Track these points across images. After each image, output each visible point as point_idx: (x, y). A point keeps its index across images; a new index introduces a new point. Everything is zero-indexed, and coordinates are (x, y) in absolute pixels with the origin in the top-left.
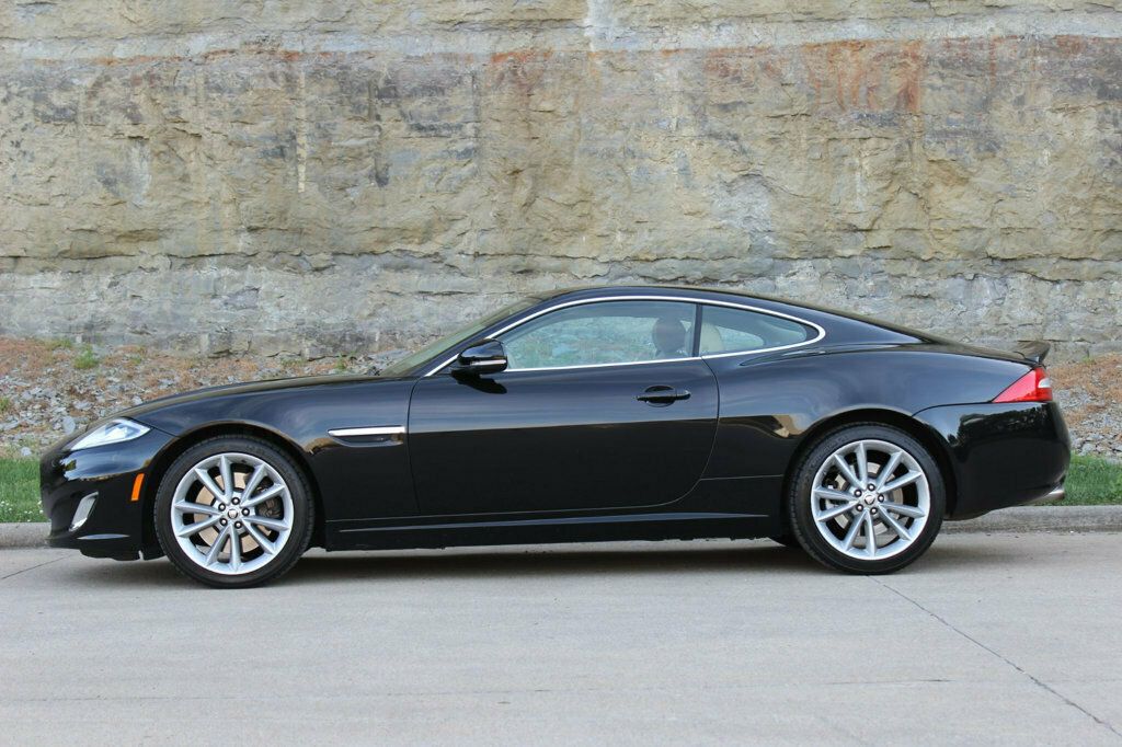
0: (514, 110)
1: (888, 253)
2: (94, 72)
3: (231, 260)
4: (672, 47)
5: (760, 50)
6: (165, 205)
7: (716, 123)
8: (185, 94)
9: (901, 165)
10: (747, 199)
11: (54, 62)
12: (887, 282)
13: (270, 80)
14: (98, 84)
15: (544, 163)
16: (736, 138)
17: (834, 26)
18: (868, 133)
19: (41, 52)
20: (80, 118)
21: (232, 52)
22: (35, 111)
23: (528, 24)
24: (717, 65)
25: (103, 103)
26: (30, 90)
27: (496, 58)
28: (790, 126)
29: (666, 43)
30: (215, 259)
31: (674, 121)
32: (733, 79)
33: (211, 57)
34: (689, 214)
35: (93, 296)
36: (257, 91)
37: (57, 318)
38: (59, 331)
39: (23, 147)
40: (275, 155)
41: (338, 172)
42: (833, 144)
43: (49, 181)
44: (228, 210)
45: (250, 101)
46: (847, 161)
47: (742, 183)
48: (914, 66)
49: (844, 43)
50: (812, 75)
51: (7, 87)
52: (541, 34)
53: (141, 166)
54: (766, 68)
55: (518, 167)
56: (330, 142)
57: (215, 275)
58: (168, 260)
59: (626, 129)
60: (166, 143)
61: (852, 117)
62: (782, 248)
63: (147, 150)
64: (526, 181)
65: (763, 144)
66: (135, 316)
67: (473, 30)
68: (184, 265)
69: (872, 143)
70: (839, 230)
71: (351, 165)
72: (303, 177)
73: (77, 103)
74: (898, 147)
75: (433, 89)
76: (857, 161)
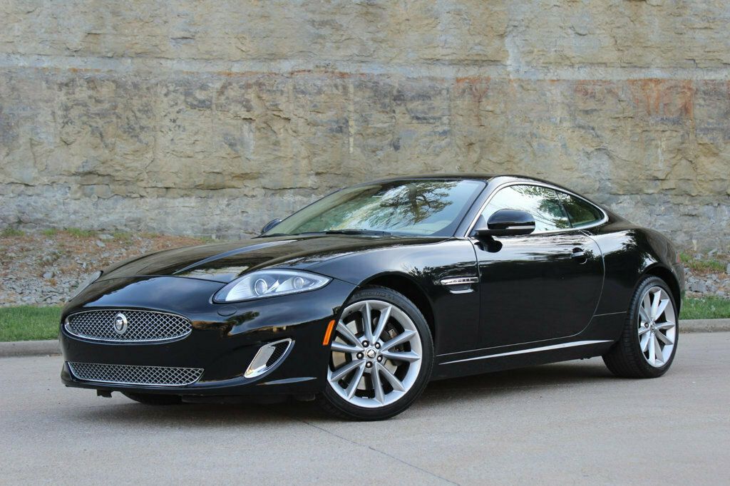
0: (470, 110)
1: (673, 192)
2: (220, 80)
3: (302, 191)
4: (555, 78)
5: (605, 82)
6: (263, 159)
7: (581, 120)
8: (282, 94)
9: (684, 145)
10: (598, 162)
11: (193, 73)
12: (671, 207)
13: (334, 88)
14: (224, 87)
15: (488, 139)
16: (593, 129)
17: (643, 70)
18: (667, 128)
19: (185, 67)
20: (214, 107)
21: (309, 71)
22: (187, 103)
23: (475, 63)
24: (581, 89)
25: (227, 98)
26: (181, 89)
27: (458, 80)
28: (622, 123)
29: (550, 76)
30: (292, 190)
31: (559, 118)
32: (591, 97)
33: (296, 73)
34: (567, 169)
35: (219, 212)
36: (327, 95)
37: (195, 224)
38: (197, 232)
39: (178, 123)
40: (337, 132)
41: (371, 142)
42: (646, 134)
43: (194, 143)
44: (304, 162)
45: (323, 100)
46: (653, 143)
47: (595, 153)
48: (689, 94)
49: (651, 80)
50: (634, 96)
51: (167, 87)
52: (483, 68)
53: (249, 135)
54: (610, 91)
55: (473, 141)
56: (368, 125)
57: (292, 200)
58: (263, 191)
59: (531, 122)
60: (265, 123)
61: (657, 119)
62: (615, 188)
63: (253, 125)
64: (477, 150)
65: (608, 132)
66: (247, 223)
67: (444, 64)
68: (273, 194)
69: (668, 134)
70: (647, 179)
71: (378, 138)
72: (352, 144)
73: (212, 97)
74: (682, 136)
75: (424, 96)
76: (659, 143)
